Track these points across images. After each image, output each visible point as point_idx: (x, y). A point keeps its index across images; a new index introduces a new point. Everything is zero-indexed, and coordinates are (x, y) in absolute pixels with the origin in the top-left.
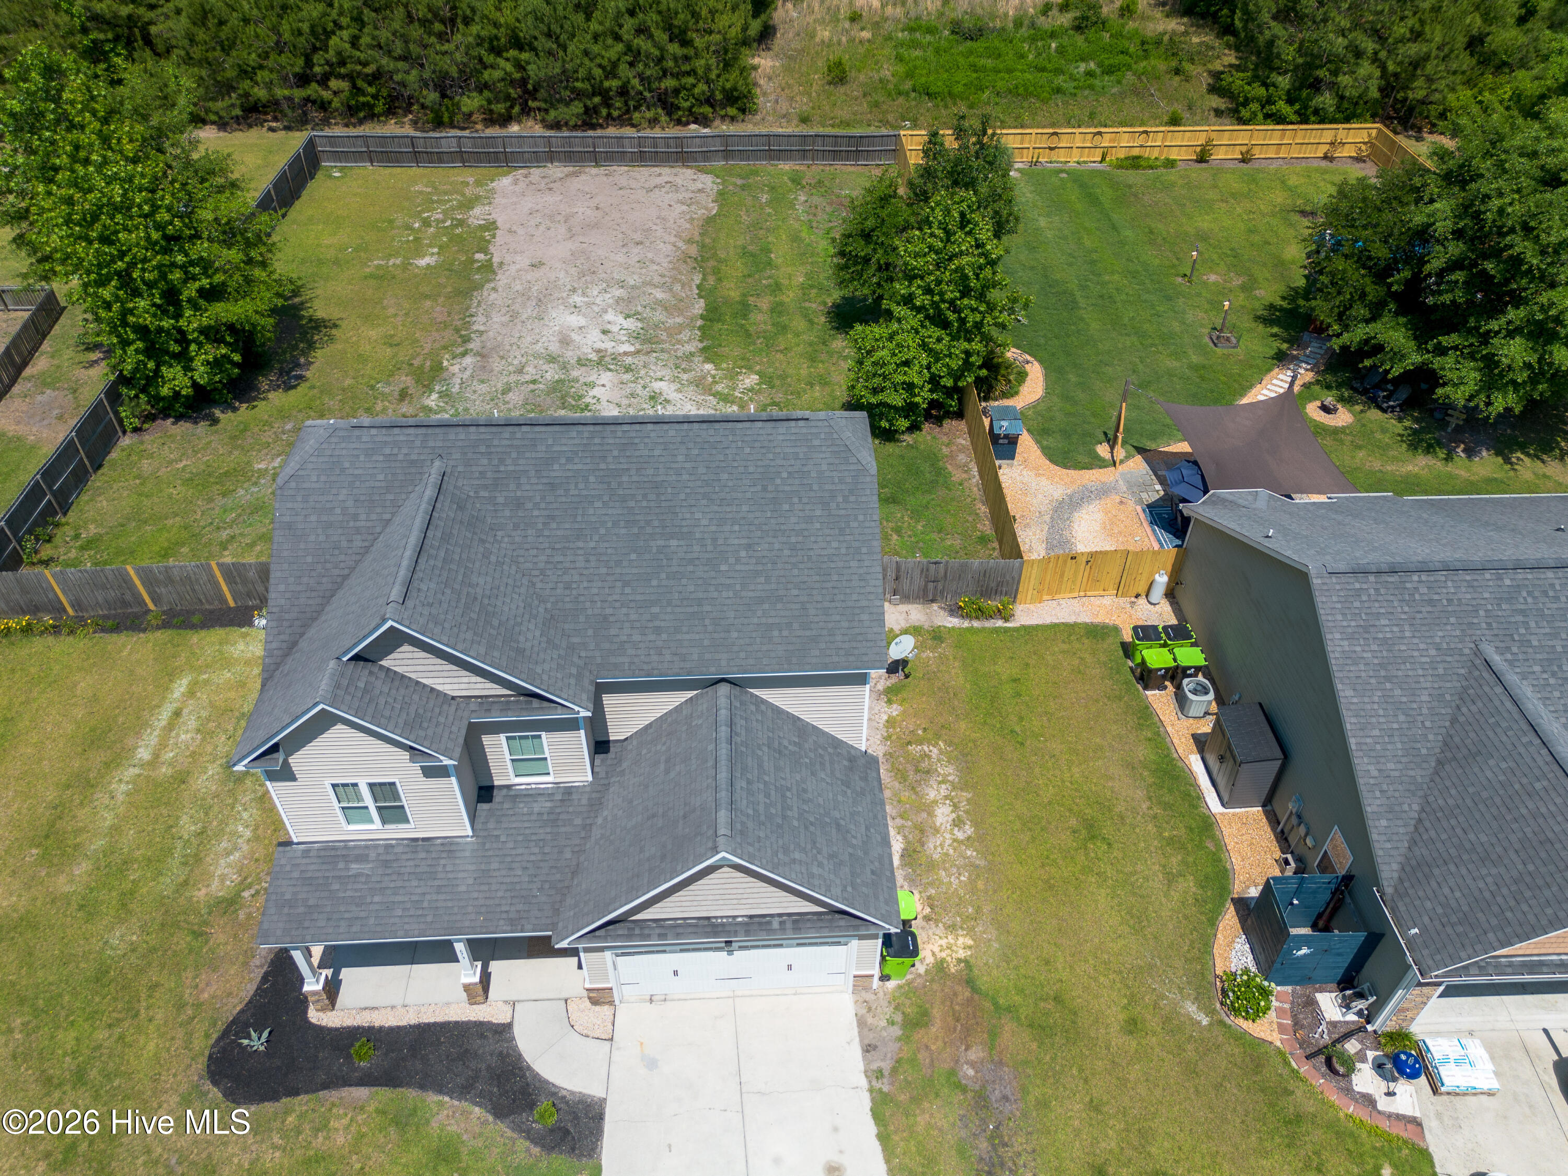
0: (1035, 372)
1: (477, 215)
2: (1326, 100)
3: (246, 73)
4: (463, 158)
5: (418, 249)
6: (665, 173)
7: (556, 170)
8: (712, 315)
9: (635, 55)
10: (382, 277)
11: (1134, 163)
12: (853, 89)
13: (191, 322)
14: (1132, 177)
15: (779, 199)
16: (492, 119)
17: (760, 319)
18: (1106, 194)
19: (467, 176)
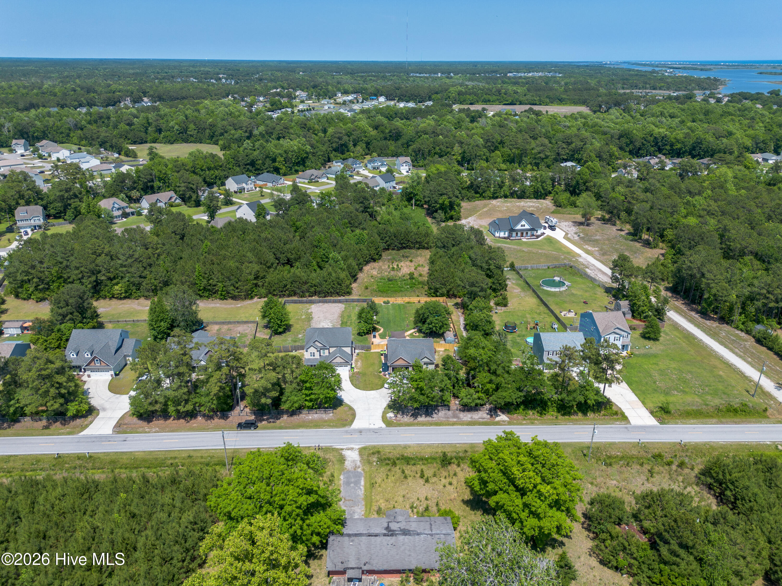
0: (382, 330)
1: (310, 311)
2: (438, 294)
3: (274, 290)
4: (307, 302)
5: (302, 315)
6: (337, 304)
7: (321, 304)
8: (342, 323)
9: (333, 288)
10: (298, 319)
11: (408, 303)
12: (368, 290)
13: (283, 323)
14: (407, 305)
15: (354, 308)
16: (310, 296)
17: (348, 324)
18: (402, 307)
19: (307, 305)
